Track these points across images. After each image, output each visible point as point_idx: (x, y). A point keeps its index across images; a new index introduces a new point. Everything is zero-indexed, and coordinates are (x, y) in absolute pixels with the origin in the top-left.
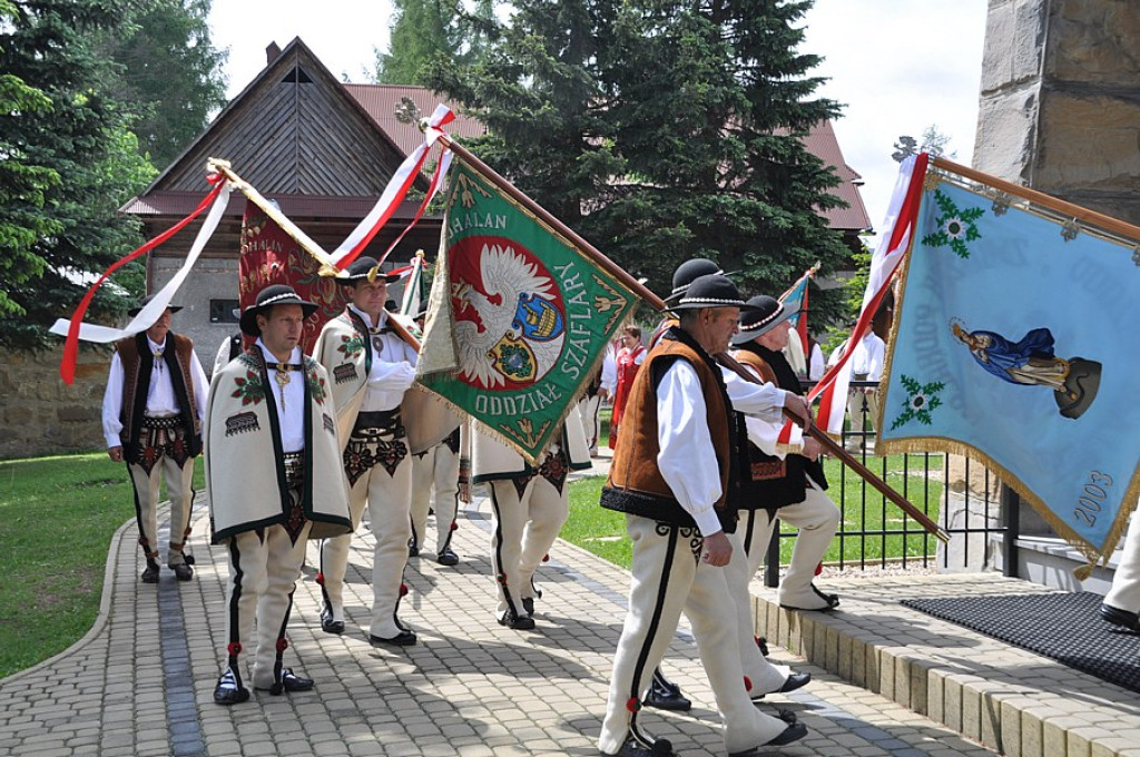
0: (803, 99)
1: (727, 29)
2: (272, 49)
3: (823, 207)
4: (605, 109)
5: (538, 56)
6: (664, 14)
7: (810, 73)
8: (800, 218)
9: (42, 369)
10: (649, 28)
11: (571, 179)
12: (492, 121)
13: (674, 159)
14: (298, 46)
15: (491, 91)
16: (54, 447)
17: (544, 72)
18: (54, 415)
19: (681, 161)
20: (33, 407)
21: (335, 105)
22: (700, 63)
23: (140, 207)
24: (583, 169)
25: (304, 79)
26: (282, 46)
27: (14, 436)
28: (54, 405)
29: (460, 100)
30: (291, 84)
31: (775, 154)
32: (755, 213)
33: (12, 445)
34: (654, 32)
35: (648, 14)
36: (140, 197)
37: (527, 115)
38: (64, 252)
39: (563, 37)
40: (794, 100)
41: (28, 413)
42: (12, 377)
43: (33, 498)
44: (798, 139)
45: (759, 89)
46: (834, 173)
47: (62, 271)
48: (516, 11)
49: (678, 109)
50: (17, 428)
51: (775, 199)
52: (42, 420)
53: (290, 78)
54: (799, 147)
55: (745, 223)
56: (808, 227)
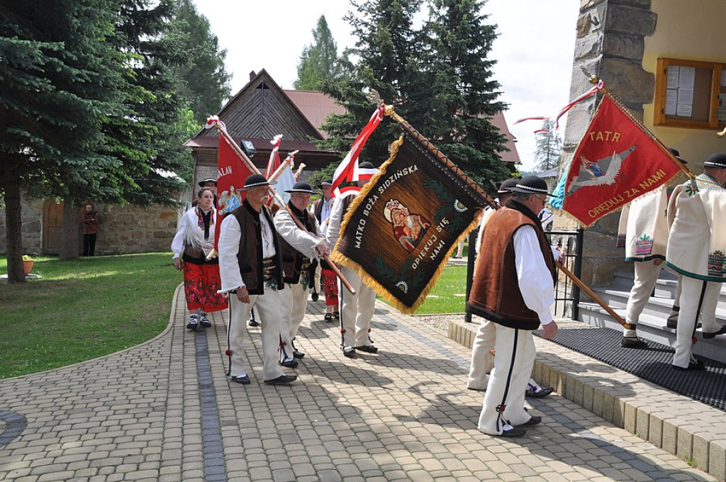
0: (492, 102)
1: (458, 70)
2: (252, 74)
3: (498, 151)
4: (401, 104)
5: (370, 78)
6: (429, 62)
7: (495, 90)
8: (488, 156)
9: (148, 214)
10: (422, 67)
11: (385, 135)
12: (350, 107)
13: (431, 128)
14: (264, 73)
15: (349, 94)
16: (152, 249)
17: (373, 86)
18: (152, 234)
19: (435, 128)
20: (144, 231)
21: (279, 99)
22: (445, 85)
23: (192, 144)
24: (390, 131)
25: (266, 87)
26: (257, 73)
27: (136, 243)
28: (152, 230)
29: (335, 97)
30: (260, 90)
31: (476, 126)
32: (468, 152)
33: (135, 247)
34: (425, 70)
35: (422, 61)
36: (192, 139)
37: (366, 105)
38: (160, 163)
39: (383, 70)
40: (488, 102)
41: (142, 233)
42: (136, 218)
43: (143, 271)
44: (488, 120)
45: (471, 97)
46: (505, 137)
47: (158, 171)
48: (362, 59)
49: (434, 105)
50: (137, 240)
51: (478, 147)
52: (148, 237)
53: (260, 87)
54: (488, 123)
55: (463, 157)
56: (492, 160)
